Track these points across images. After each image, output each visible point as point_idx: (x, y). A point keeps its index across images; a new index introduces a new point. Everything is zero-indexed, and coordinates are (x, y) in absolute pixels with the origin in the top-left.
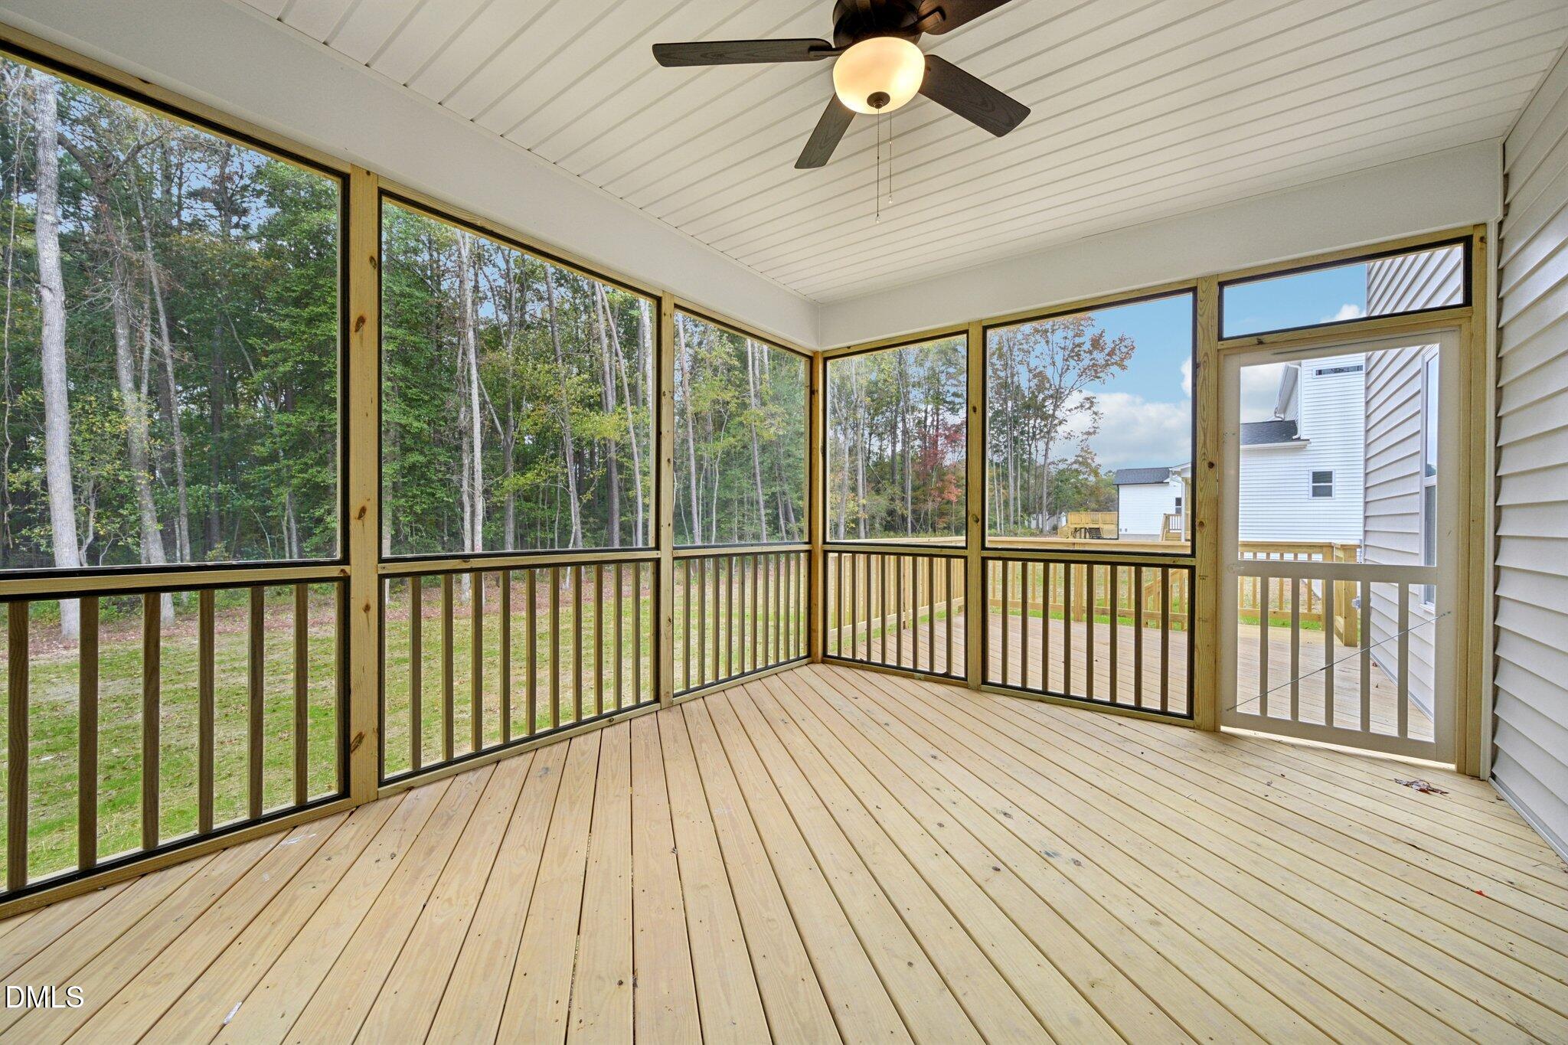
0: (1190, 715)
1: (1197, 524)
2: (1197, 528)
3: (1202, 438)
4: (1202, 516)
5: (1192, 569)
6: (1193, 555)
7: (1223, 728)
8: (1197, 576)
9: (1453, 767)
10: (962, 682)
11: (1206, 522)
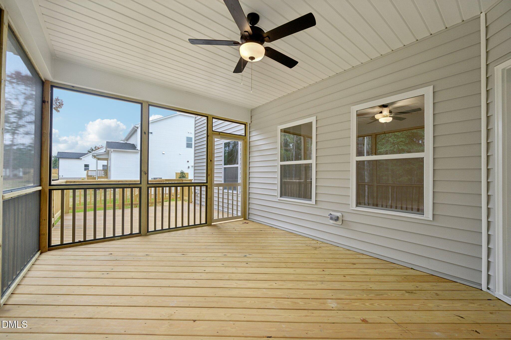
0: (206, 223)
1: (208, 175)
2: (208, 176)
3: (209, 154)
4: (209, 173)
5: (207, 186)
6: (207, 183)
7: (212, 224)
8: (208, 188)
9: (243, 219)
10: (139, 234)
11: (210, 174)
